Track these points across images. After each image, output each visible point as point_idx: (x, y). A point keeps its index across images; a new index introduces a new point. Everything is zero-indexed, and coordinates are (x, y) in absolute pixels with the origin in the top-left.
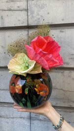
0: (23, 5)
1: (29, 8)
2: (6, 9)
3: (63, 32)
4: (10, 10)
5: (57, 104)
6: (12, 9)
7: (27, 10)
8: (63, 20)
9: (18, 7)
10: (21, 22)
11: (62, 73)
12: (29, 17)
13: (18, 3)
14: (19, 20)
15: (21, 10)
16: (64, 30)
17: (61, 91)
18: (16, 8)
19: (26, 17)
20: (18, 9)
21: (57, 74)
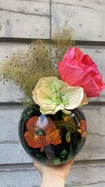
0: (44, 7)
1: (52, 14)
2: (16, 10)
3: (99, 52)
4: (23, 12)
5: (90, 156)
6: (26, 11)
7: (50, 16)
8: (99, 36)
9: (37, 10)
10: (40, 33)
11: (98, 110)
12: (52, 27)
13: (37, 3)
14: (37, 30)
15: (41, 16)
16: (100, 50)
17: (97, 136)
18: (32, 11)
19: (49, 26)
20: (36, 13)
21: (91, 111)
